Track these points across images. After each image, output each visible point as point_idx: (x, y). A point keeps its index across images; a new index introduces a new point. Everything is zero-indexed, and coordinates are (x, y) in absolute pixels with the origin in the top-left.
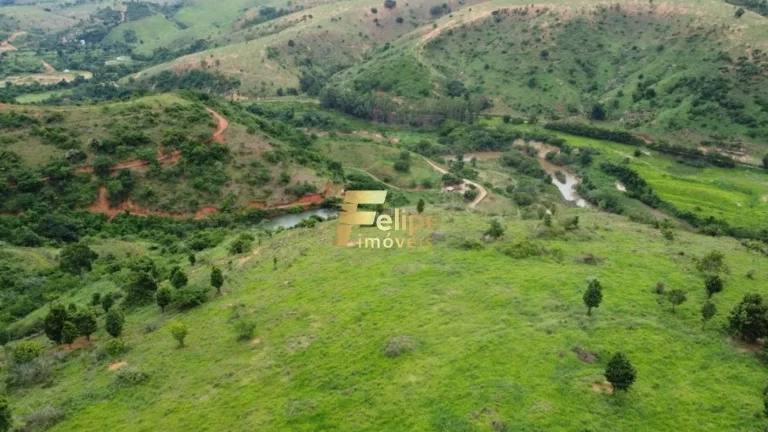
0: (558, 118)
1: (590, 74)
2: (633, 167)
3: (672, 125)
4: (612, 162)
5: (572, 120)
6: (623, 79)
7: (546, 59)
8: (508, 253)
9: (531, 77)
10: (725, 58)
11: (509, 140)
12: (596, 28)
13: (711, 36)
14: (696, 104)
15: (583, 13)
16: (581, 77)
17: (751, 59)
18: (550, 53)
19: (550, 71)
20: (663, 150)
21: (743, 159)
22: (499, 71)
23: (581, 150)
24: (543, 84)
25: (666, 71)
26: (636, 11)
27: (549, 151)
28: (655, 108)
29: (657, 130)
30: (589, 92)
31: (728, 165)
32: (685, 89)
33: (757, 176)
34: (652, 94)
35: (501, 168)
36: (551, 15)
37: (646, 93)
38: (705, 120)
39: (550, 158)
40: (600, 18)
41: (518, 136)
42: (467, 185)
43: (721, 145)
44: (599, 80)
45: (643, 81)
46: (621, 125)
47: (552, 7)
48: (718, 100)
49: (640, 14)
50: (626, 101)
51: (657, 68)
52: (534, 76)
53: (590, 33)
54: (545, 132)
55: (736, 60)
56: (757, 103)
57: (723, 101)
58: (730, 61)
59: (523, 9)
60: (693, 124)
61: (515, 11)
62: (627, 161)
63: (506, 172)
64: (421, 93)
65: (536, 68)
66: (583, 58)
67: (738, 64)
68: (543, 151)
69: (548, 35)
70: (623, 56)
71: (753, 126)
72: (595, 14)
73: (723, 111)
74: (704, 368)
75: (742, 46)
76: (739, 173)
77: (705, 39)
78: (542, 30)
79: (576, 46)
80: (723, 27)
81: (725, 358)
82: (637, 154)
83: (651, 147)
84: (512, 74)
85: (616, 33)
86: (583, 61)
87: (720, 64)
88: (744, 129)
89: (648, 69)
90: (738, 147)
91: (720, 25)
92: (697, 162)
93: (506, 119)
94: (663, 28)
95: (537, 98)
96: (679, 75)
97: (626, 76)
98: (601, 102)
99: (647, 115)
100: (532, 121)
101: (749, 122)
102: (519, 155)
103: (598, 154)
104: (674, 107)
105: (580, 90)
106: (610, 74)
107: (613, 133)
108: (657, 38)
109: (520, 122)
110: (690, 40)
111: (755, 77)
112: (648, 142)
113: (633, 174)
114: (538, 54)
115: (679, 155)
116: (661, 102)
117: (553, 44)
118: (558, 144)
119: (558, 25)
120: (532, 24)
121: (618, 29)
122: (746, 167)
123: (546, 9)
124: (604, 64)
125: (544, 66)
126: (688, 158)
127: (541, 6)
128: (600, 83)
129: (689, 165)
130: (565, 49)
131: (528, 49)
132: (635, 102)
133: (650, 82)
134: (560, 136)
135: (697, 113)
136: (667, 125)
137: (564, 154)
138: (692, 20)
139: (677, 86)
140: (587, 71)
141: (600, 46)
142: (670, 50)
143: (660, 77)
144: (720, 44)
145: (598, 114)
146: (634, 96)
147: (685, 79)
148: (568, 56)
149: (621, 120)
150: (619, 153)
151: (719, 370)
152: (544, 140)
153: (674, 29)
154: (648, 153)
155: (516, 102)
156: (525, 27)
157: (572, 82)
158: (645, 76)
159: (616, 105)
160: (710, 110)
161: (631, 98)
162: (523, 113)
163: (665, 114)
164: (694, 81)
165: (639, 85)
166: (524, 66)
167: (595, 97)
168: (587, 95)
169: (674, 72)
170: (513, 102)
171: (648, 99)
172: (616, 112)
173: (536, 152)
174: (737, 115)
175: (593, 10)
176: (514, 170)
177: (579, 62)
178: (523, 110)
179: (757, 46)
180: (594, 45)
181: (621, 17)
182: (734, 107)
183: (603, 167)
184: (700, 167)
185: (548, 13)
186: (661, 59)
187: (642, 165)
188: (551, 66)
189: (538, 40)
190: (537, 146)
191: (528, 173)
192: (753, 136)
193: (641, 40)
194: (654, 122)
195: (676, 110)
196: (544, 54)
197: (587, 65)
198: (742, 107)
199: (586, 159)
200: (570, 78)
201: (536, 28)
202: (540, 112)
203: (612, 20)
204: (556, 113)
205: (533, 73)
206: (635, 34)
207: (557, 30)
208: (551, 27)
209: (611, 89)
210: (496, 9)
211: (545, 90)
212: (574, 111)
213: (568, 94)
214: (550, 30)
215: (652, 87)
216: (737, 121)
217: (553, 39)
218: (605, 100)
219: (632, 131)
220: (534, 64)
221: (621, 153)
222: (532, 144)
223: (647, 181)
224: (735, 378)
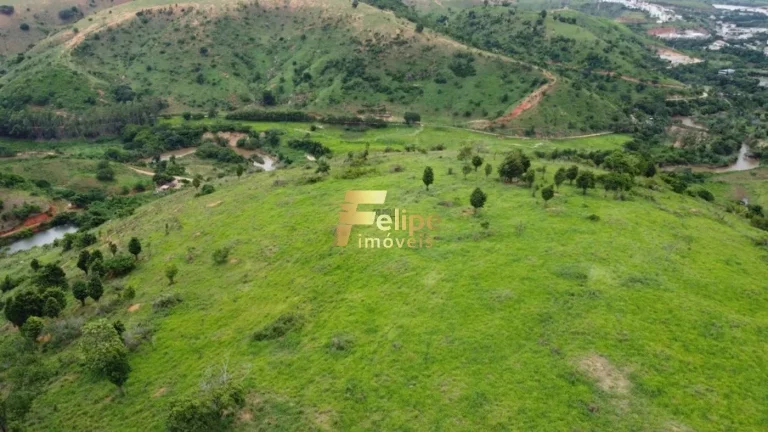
0: (235, 109)
1: (250, 66)
2: (314, 140)
3: (332, 101)
4: (297, 139)
5: (248, 108)
6: (280, 67)
7: (207, 56)
9: (197, 74)
10: (354, 41)
11: (198, 135)
12: (243, 24)
13: (340, 24)
14: (345, 81)
15: (228, 10)
16: (242, 68)
17: (374, 41)
18: (209, 50)
19: (214, 66)
20: (332, 122)
21: (391, 119)
22: (163, 71)
23: (267, 133)
24: (210, 79)
25: (312, 59)
26: (274, 7)
27: (237, 139)
28: (314, 88)
29: (321, 107)
30: (254, 81)
31: (382, 125)
32: (333, 69)
33: (404, 130)
34: (308, 77)
35: (201, 161)
36: (198, 13)
37: (303, 76)
38: (354, 93)
39: (241, 145)
40: (244, 14)
41: (205, 130)
42: (179, 181)
43: (373, 111)
44: (260, 68)
45: (297, 67)
46: (291, 107)
47: (197, 6)
48: (360, 76)
49: (277, 8)
50: (289, 86)
51: (306, 55)
52: (200, 72)
53: (239, 28)
54: (229, 123)
55: (364, 43)
56: (388, 74)
57: (365, 76)
58: (360, 43)
59: (168, 9)
60: (348, 98)
61: (160, 12)
62: (308, 135)
63: (208, 164)
64: (85, 102)
65: (199, 64)
66: (239, 51)
67: (367, 46)
68: (233, 140)
69: (201, 33)
70: (275, 47)
71: (391, 93)
72: (238, 10)
73: (366, 84)
75: (365, 31)
76: (391, 130)
77: (336, 27)
78: (195, 29)
79: (231, 41)
80: (347, 16)
81: (507, 190)
82: (313, 129)
83: (322, 121)
84: (177, 73)
85: (262, 27)
86: (241, 55)
87: (353, 47)
88: (383, 97)
89: (299, 56)
90: (384, 110)
91: (344, 15)
92: (360, 128)
93: (187, 117)
94: (300, 20)
95: (209, 92)
96: (326, 58)
97: (282, 64)
98: (268, 89)
99: (310, 95)
100: (212, 115)
101: (386, 90)
102: (213, 146)
103: (282, 134)
104: (329, 85)
105: (246, 81)
106: (268, 64)
107: (288, 115)
108: (297, 29)
109: (200, 117)
110: (325, 29)
111: (381, 55)
112: (319, 118)
113: (317, 145)
114: (198, 52)
115: (343, 124)
116: (317, 83)
117: (209, 41)
118: (246, 131)
119: (208, 22)
120: (183, 22)
121: (262, 23)
122: (394, 126)
123: (191, 9)
124: (260, 56)
125: (207, 62)
126: (352, 125)
127: (184, 5)
128: (262, 72)
129: (354, 131)
130: (221, 44)
131: (186, 48)
132: (297, 85)
133: (303, 68)
134: (245, 124)
135: (348, 88)
136: (328, 101)
137: (252, 138)
138: (321, 12)
139: (327, 68)
140: (247, 63)
141: (252, 39)
142: (311, 38)
143: (310, 63)
144: (348, 30)
145: (268, 100)
146: (295, 81)
147: (331, 62)
148: (224, 50)
149: (290, 102)
150: (299, 131)
151: (508, 194)
152: (232, 130)
153: (309, 21)
154: (321, 127)
155: (190, 99)
156: (176, 26)
157: (237, 75)
158: (298, 62)
159: (281, 90)
160: (357, 84)
161: (292, 83)
162: (200, 109)
163: (323, 93)
164: (338, 62)
165: (296, 71)
166: (187, 64)
167: (261, 85)
168: (253, 85)
169: (320, 57)
170: (187, 100)
171: (306, 81)
172: (283, 96)
173: (227, 141)
174: (377, 86)
175: (236, 6)
176: (214, 161)
177: (237, 55)
178: (200, 106)
179: (376, 30)
180: (246, 39)
181: (261, 12)
182: (373, 80)
183: (290, 144)
184: (363, 131)
185: (194, 12)
186: (307, 47)
187: (321, 137)
188: (213, 61)
189: (193, 38)
190: (226, 136)
191: (228, 161)
192: (392, 101)
193: (284, 31)
194: (317, 101)
195: (331, 88)
196: (203, 51)
197: (245, 58)
198: (378, 79)
199: (274, 140)
200: (233, 71)
201: (187, 26)
202: (216, 105)
203: (253, 15)
204: (232, 104)
205: (197, 70)
206: (278, 27)
207: (209, 27)
208: (202, 25)
209: (273, 77)
210: (140, 10)
211: (214, 84)
212: (247, 101)
213: (235, 87)
214: (202, 28)
215: (306, 71)
216: (378, 91)
217: (208, 36)
218: (272, 87)
219: (302, 110)
220: (196, 62)
221: (301, 130)
222: (221, 134)
223: (331, 148)
224: (517, 195)
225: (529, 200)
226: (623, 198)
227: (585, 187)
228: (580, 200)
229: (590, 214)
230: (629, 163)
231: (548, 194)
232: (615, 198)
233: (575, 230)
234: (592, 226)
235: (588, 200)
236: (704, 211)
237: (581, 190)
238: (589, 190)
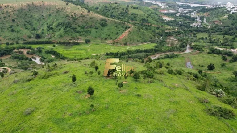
0: (26, 40)
1: (31, 25)
2: (55, 50)
3: (61, 36)
4: (49, 50)
5: (31, 40)
6: (42, 25)
7: (15, 22)
8: (43, 78)
9: (11, 29)
10: (67, 16)
11: (11, 50)
12: (28, 11)
13: (62, 10)
14: (65, 29)
15: (22, 6)
16: (29, 26)
17: (74, 16)
18: (16, 20)
19: (18, 26)
20: (60, 43)
21: (81, 42)
23: (37, 48)
24: (16, 30)
25: (53, 22)
26: (39, 5)
27: (27, 51)
28: (54, 32)
29: (57, 38)
30: (33, 30)
31: (78, 44)
32: (60, 26)
33: (85, 45)
34: (52, 28)
35: (12, 60)
36: (11, 7)
37: (50, 28)
38: (68, 33)
39: (28, 53)
40: (28, 7)
41: (14, 48)
42: (2, 69)
43: (74, 39)
44: (35, 26)
45: (48, 25)
46: (46, 39)
47: (11, 5)
48: (70, 28)
49: (40, 5)
50: (45, 31)
51: (51, 21)
52: (12, 28)
53: (27, 12)
54: (23, 45)
55: (71, 16)
56: (79, 27)
57: (71, 27)
58: (69, 17)
60: (66, 35)
62: (52, 48)
63: (15, 61)
65: (12, 25)
66: (27, 20)
67: (72, 17)
68: (25, 52)
69: (12, 14)
70: (40, 18)
71: (80, 33)
72: (26, 6)
73: (72, 30)
74: (104, 84)
75: (71, 12)
76: (81, 45)
77: (61, 11)
78: (10, 13)
79: (24, 17)
80: (64, 8)
81: (106, 81)
82: (54, 46)
83: (57, 43)
84: (3, 28)
85: (35, 12)
86: (28, 21)
87: (67, 18)
88: (78, 34)
89: (49, 21)
90: (78, 39)
91: (64, 7)
92: (70, 45)
93: (8, 44)
94: (48, 9)
95: (16, 35)
96: (58, 22)
97: (43, 24)
98: (38, 33)
99: (53, 35)
100: (17, 43)
101: (79, 32)
102: (17, 54)
103: (43, 48)
104: (59, 31)
105: (30, 31)
106: (38, 24)
107: (45, 42)
108: (48, 12)
109: (13, 44)
110: (57, 12)
111: (76, 20)
112: (56, 42)
113: (55, 52)
114: (11, 21)
115: (65, 44)
116: (55, 30)
117: (15, 17)
118: (30, 48)
119: (15, 10)
120: (5, 11)
121: (35, 10)
122: (82, 44)
123: (8, 6)
124: (35, 22)
125: (15, 25)
126: (68, 44)
127: (6, 5)
128: (35, 27)
129: (68, 46)
130: (20, 18)
131: (7, 19)
132: (48, 31)
133: (50, 25)
134: (29, 46)
135: (66, 32)
136: (59, 36)
137: (33, 51)
138: (56, 6)
139: (58, 25)
140: (30, 24)
141: (32, 16)
142: (53, 15)
143: (53, 23)
144: (65, 12)
145: (38, 37)
146: (47, 30)
147: (60, 23)
148: (22, 20)
149: (46, 37)
150: (49, 47)
151: (106, 84)
152: (24, 48)
153: (52, 9)
154: (57, 45)
155: (9, 37)
156: (3, 12)
157: (26, 28)
158: (48, 23)
159: (43, 33)
160: (69, 30)
161: (46, 31)
162: (13, 41)
163: (58, 33)
164: (62, 23)
165: (48, 26)
166: (7, 25)
167: (36, 32)
168: (32, 32)
169: (56, 22)
170: (8, 38)
171: (51, 30)
172: (43, 35)
173: (23, 52)
174: (76, 31)
175: (25, 5)
176: (17, 60)
177: (26, 22)
178: (13, 40)
179: (74, 12)
180: (29, 16)
181: (35, 7)
182: (74, 29)
183: (46, 52)
184: (72, 46)
185: (9, 7)
186: (51, 18)
187: (57, 49)
188: (17, 24)
189: (9, 16)
190: (22, 50)
191: (23, 59)
192: (81, 35)
193: (43, 13)
194: (55, 36)
195: (60, 32)
196: (13, 20)
197: (29, 22)
198: (76, 28)
199: (40, 51)
200: (25, 27)
201: (7, 12)
202: (19, 39)
203: (32, 8)
204: (25, 39)
205: (11, 27)
206: (41, 12)
207: (15, 12)
208: (12, 11)
209: (40, 29)
211: (18, 32)
212: (30, 37)
213: (25, 33)
214: (13, 12)
215: (51, 26)
216: (76, 32)
217: (15, 15)
218: (39, 32)
219: (50, 40)
220: (11, 24)
221: (50, 47)
222: (20, 50)
223: (60, 53)
224: (110, 84)
225: (114, 86)
226: (151, 82)
228: (134, 85)
229: (138, 93)
231: (121, 85)
232: (148, 82)
233: (131, 104)
234: (138, 100)
235: (138, 85)
236: (180, 84)
237: (135, 79)
238: (138, 79)
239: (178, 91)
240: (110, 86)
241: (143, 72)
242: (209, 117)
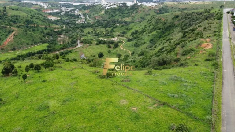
74: (5, 82)
81: (7, 79)
151: (8, 81)
224: (12, 80)
225: (18, 81)
226: (52, 70)
227: (38, 70)
228: (37, 75)
229: (43, 80)
230: (50, 57)
231: (25, 77)
232: (49, 71)
233: (39, 88)
234: (44, 84)
235: (41, 74)
236: (77, 66)
237: (37, 71)
238: (39, 71)
239: (75, 71)
240: (13, 82)
241: (42, 64)
242: (100, 80)
